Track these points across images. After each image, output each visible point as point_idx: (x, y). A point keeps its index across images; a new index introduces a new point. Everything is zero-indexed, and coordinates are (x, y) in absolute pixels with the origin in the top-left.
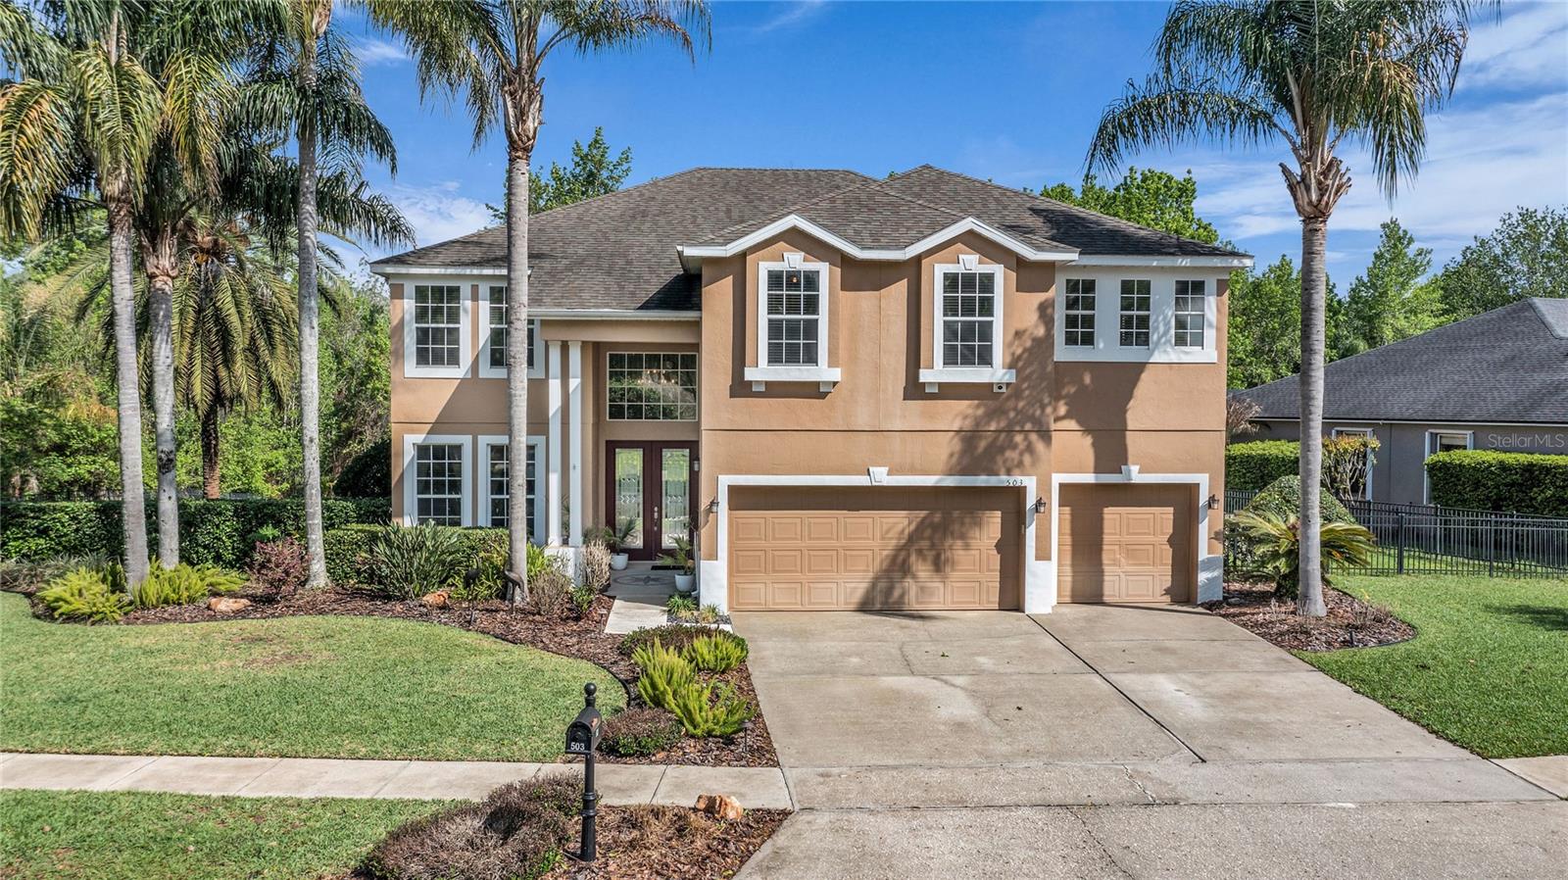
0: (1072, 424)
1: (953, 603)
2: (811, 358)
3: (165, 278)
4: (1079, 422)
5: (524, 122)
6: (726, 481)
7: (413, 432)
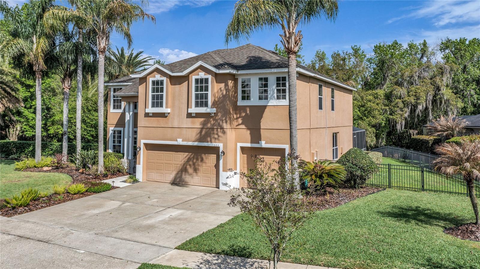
0: (243, 126)
1: (203, 184)
2: (162, 106)
3: (67, 89)
4: (246, 126)
5: (100, 45)
6: (143, 141)
7: (111, 127)
